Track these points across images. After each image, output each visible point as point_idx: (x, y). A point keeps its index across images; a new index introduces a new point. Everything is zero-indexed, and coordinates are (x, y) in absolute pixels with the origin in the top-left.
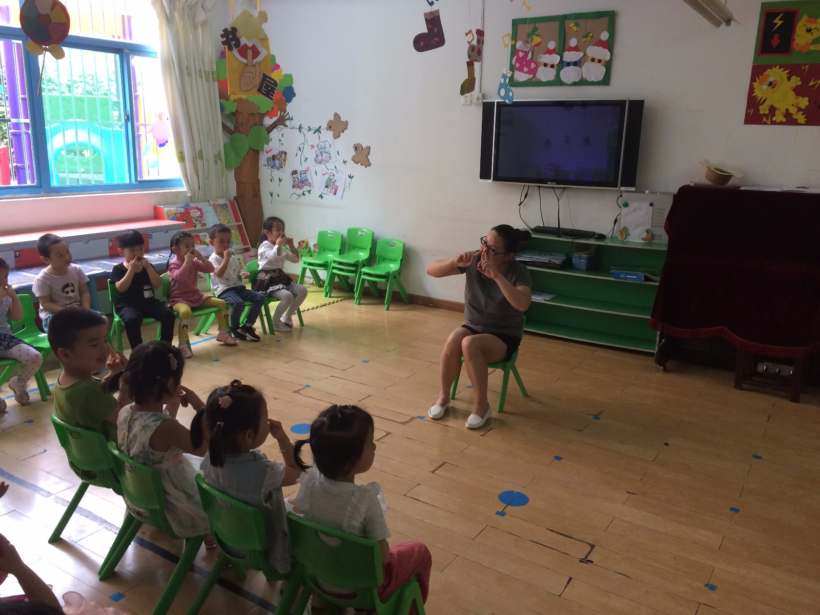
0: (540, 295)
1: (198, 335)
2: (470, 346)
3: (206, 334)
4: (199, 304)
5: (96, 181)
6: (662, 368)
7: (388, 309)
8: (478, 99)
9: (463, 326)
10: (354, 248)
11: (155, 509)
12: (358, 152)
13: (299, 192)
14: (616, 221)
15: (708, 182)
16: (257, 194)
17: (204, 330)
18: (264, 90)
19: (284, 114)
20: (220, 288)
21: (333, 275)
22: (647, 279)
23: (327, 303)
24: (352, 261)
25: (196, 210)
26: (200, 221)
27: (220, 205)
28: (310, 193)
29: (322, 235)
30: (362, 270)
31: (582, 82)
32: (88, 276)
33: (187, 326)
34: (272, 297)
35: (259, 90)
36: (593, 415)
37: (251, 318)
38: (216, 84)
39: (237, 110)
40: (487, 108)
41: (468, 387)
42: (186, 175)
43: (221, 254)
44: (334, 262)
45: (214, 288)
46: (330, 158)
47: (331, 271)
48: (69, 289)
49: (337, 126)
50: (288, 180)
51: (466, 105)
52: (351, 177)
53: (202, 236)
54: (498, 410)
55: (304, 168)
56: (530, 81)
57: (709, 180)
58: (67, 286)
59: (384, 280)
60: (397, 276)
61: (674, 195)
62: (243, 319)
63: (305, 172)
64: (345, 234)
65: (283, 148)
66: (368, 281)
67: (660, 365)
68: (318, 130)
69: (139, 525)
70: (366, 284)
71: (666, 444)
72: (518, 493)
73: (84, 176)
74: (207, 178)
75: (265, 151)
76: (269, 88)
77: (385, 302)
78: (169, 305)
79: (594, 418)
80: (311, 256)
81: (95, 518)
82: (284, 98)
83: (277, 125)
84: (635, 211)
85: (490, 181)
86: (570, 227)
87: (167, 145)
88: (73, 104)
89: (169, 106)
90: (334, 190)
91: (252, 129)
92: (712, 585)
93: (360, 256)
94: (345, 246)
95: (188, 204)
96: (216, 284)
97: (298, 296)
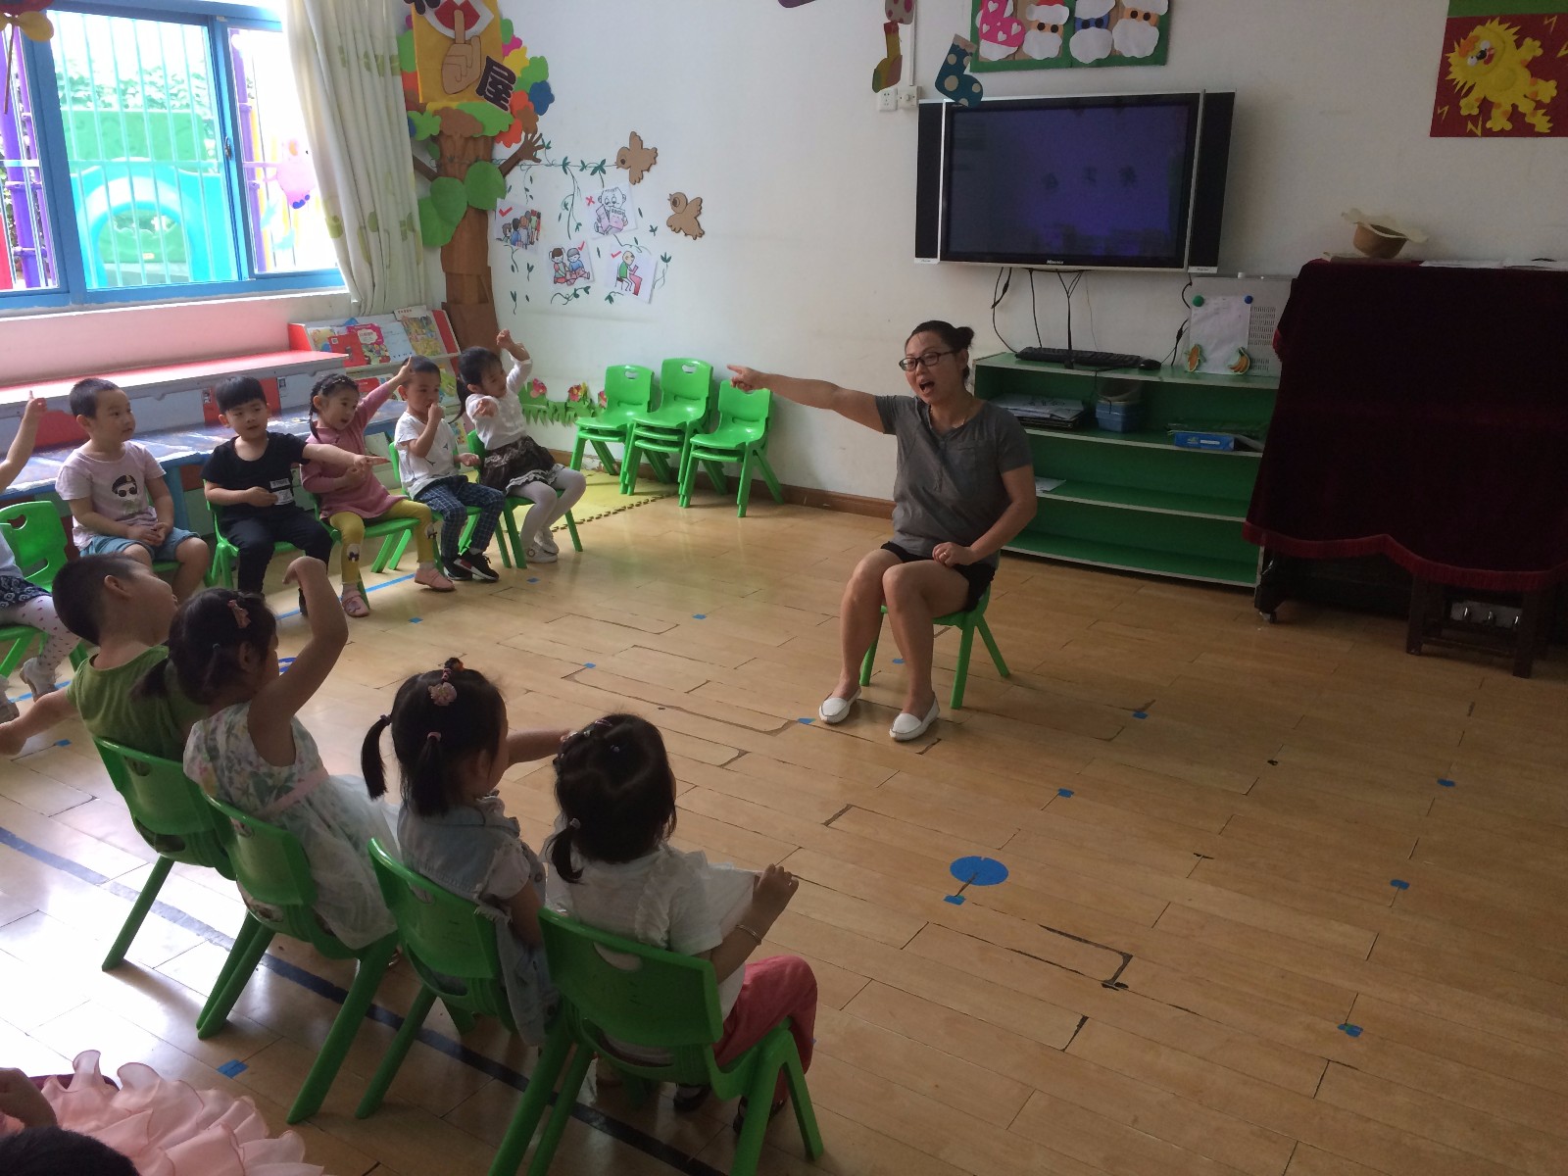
1: (379, 571)
2: (902, 581)
3: (395, 569)
5: (174, 278)
6: (1267, 617)
7: (743, 515)
8: (910, 98)
10: (675, 397)
11: (295, 907)
12: (678, 209)
13: (569, 290)
14: (1180, 334)
15: (1361, 254)
16: (486, 298)
17: (391, 562)
18: (489, 91)
19: (532, 137)
20: (419, 479)
21: (636, 452)
22: (1240, 446)
23: (628, 505)
24: (672, 424)
25: (370, 331)
26: (378, 352)
27: (415, 320)
28: (588, 293)
29: (613, 374)
30: (691, 440)
31: (1114, 60)
32: (163, 464)
33: (357, 557)
34: (517, 497)
35: (481, 92)
36: (1135, 710)
37: (480, 539)
38: (399, 79)
39: (441, 132)
40: (928, 115)
41: (895, 661)
42: (346, 261)
43: (422, 415)
44: (639, 425)
45: (411, 479)
46: (625, 223)
47: (634, 442)
48: (126, 487)
49: (637, 159)
50: (545, 268)
51: (889, 111)
52: (665, 259)
54: (951, 704)
55: (574, 243)
56: (1011, 59)
57: (1362, 250)
58: (122, 481)
59: (734, 459)
60: (759, 451)
61: (1294, 280)
62: (463, 540)
63: (577, 251)
64: (658, 371)
65: (533, 206)
66: (705, 461)
67: (1266, 611)
68: (600, 168)
69: (270, 934)
70: (701, 468)
71: (1272, 762)
72: (986, 859)
74: (389, 267)
75: (498, 211)
76: (500, 86)
77: (738, 502)
78: (321, 517)
79: (1135, 715)
80: (594, 415)
81: (189, 922)
82: (531, 105)
83: (520, 160)
84: (1217, 313)
85: (935, 261)
86: (1092, 348)
87: (308, 203)
88: (123, 128)
89: (308, 127)
90: (634, 285)
91: (472, 168)
92: (1353, 1027)
93: (687, 414)
94: (659, 395)
95: (353, 319)
96: (411, 472)
97: (565, 494)
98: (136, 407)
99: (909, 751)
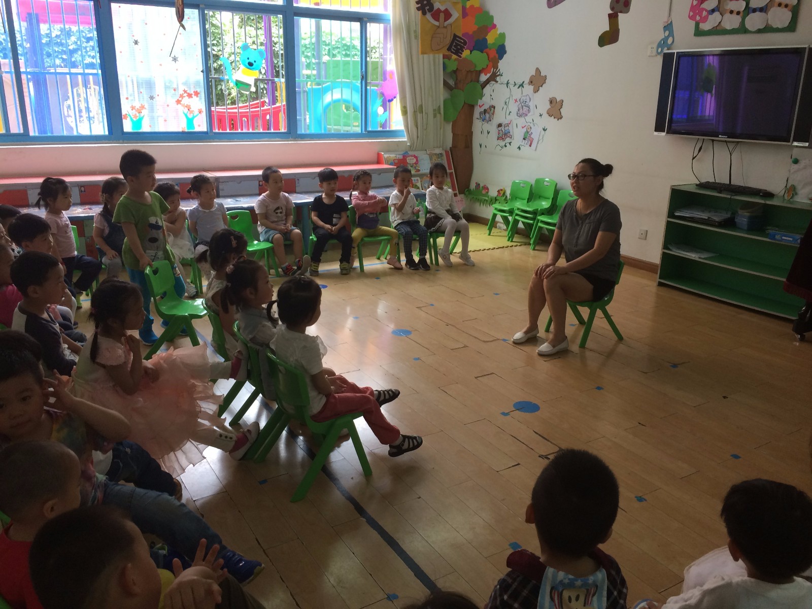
5: (344, 131)
10: (539, 197)
12: (553, 105)
13: (502, 143)
14: (788, 179)
16: (469, 146)
18: (453, 49)
20: (398, 220)
23: (506, 246)
24: (533, 209)
25: (413, 158)
27: (436, 154)
28: (510, 145)
29: (515, 185)
30: (540, 218)
31: (767, 29)
36: (673, 364)
39: (457, 69)
40: (667, 59)
42: (406, 126)
43: (402, 192)
44: (518, 209)
45: (394, 220)
46: (529, 111)
48: (279, 211)
49: (538, 81)
50: (494, 133)
51: (652, 56)
52: (544, 130)
54: (577, 345)
55: (507, 122)
56: (715, 29)
58: (278, 208)
63: (508, 125)
64: (533, 182)
65: (493, 103)
66: (547, 229)
68: (522, 85)
70: (544, 232)
72: (534, 404)
73: (336, 127)
74: (426, 129)
75: (479, 105)
79: (671, 366)
82: (497, 55)
83: (490, 81)
84: (805, 168)
85: (663, 134)
87: (395, 100)
90: (530, 142)
91: (468, 85)
92: (643, 498)
93: (541, 205)
94: (533, 196)
95: (407, 152)
96: (395, 217)
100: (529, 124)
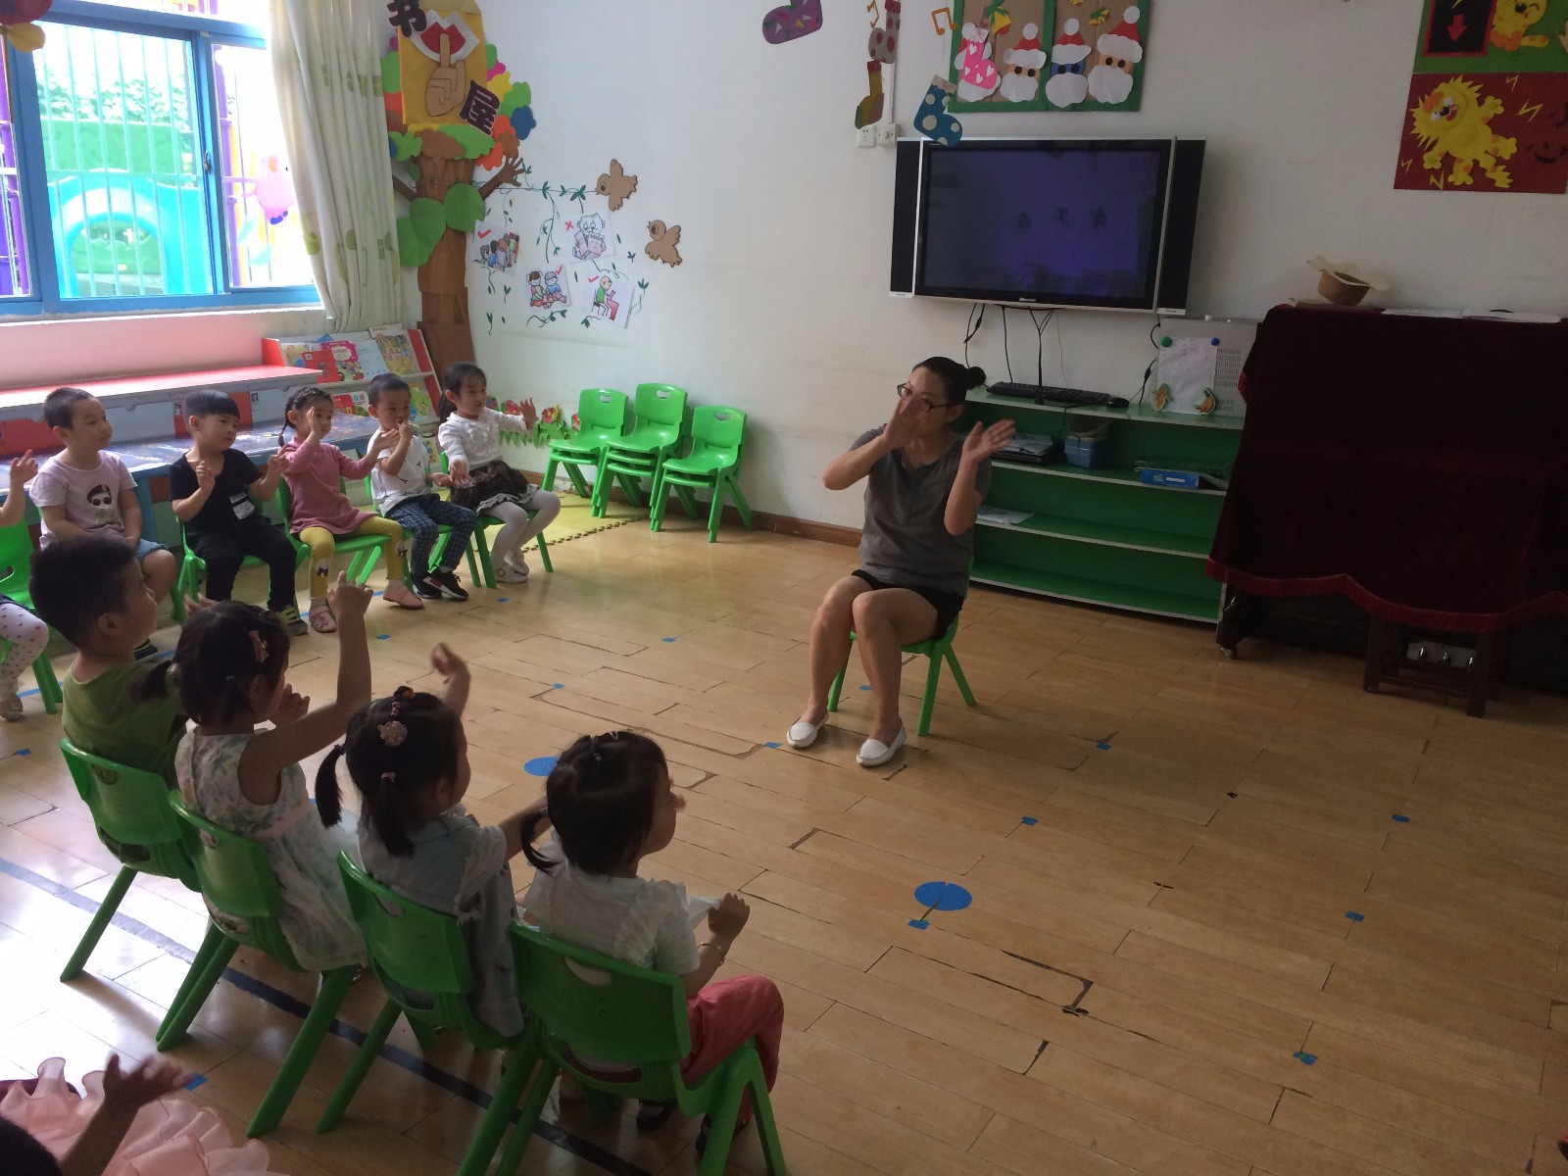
0: (1001, 514)
2: (869, 610)
4: (350, 530)
5: (147, 289)
6: (1228, 652)
7: (714, 540)
8: (888, 136)
9: (856, 573)
10: (649, 422)
11: (261, 919)
12: (657, 237)
13: (544, 313)
14: (1148, 374)
15: (1326, 301)
16: (461, 317)
18: (472, 114)
19: (513, 161)
20: (392, 497)
21: (608, 475)
22: (1204, 484)
23: (598, 529)
24: (646, 448)
25: (344, 348)
26: (352, 369)
27: (390, 338)
28: (564, 316)
29: (587, 398)
30: (664, 464)
31: (1089, 105)
33: (326, 572)
34: (488, 518)
35: (464, 114)
36: (1098, 741)
37: (451, 557)
38: (381, 100)
39: (422, 153)
40: (906, 153)
41: (864, 688)
42: (322, 279)
44: (612, 449)
45: (379, 497)
46: (603, 248)
47: (606, 466)
48: (100, 497)
49: (617, 186)
50: (522, 291)
51: (866, 147)
52: (643, 286)
53: (356, 398)
54: (917, 733)
55: (552, 268)
56: (988, 100)
57: (1326, 296)
58: (96, 490)
59: (706, 485)
60: (731, 477)
61: (1259, 324)
62: (434, 558)
63: (555, 275)
64: (633, 395)
65: (512, 229)
66: (677, 486)
67: (1226, 647)
68: (580, 194)
69: (232, 947)
70: (673, 493)
71: (1231, 795)
72: (951, 885)
73: (124, 279)
74: (365, 285)
75: (476, 233)
76: (484, 111)
77: (709, 527)
78: (292, 531)
79: (1098, 746)
80: (566, 437)
81: (150, 934)
82: (513, 130)
83: (501, 183)
84: (1185, 354)
85: (910, 295)
86: (1062, 384)
87: (286, 219)
88: (102, 138)
89: (289, 144)
90: (610, 310)
91: (451, 189)
92: (1308, 1055)
93: (661, 439)
94: (633, 420)
95: (327, 335)
96: (383, 490)
97: (538, 515)
98: (111, 416)
99: (877, 777)
100: (605, 273)
